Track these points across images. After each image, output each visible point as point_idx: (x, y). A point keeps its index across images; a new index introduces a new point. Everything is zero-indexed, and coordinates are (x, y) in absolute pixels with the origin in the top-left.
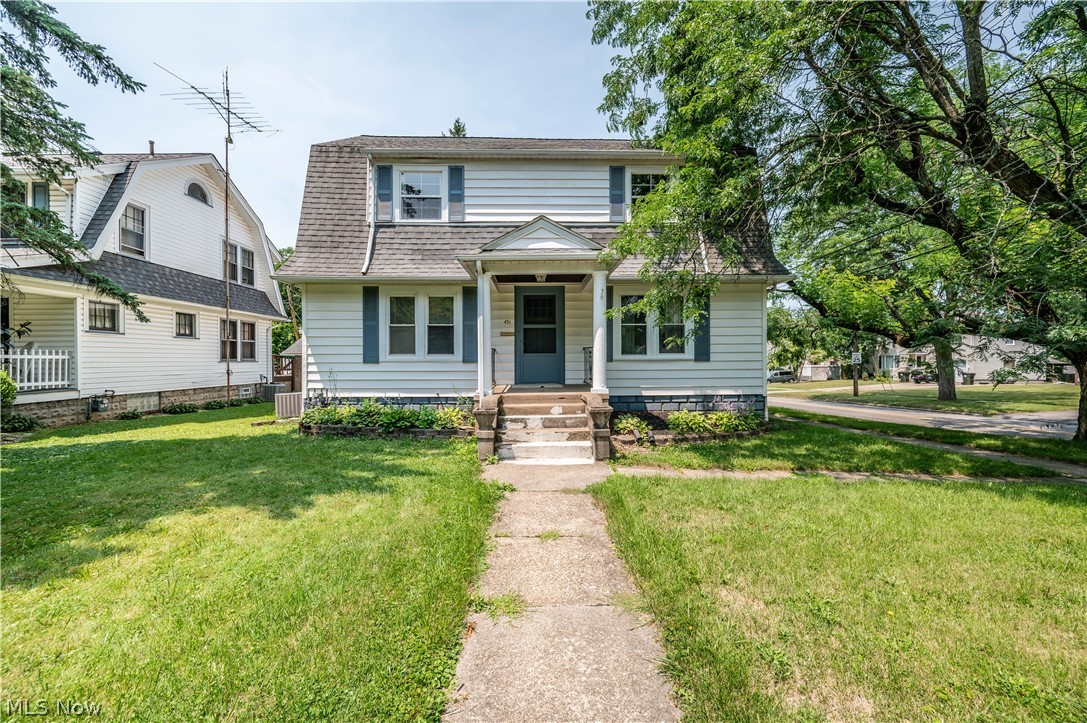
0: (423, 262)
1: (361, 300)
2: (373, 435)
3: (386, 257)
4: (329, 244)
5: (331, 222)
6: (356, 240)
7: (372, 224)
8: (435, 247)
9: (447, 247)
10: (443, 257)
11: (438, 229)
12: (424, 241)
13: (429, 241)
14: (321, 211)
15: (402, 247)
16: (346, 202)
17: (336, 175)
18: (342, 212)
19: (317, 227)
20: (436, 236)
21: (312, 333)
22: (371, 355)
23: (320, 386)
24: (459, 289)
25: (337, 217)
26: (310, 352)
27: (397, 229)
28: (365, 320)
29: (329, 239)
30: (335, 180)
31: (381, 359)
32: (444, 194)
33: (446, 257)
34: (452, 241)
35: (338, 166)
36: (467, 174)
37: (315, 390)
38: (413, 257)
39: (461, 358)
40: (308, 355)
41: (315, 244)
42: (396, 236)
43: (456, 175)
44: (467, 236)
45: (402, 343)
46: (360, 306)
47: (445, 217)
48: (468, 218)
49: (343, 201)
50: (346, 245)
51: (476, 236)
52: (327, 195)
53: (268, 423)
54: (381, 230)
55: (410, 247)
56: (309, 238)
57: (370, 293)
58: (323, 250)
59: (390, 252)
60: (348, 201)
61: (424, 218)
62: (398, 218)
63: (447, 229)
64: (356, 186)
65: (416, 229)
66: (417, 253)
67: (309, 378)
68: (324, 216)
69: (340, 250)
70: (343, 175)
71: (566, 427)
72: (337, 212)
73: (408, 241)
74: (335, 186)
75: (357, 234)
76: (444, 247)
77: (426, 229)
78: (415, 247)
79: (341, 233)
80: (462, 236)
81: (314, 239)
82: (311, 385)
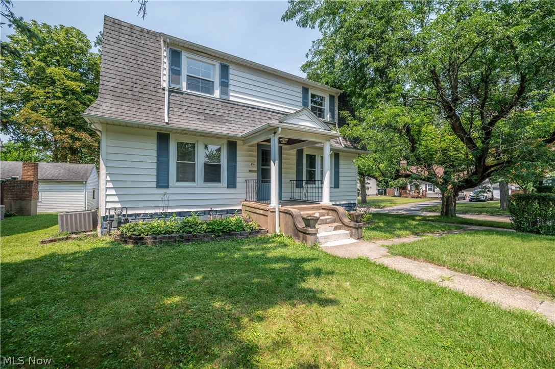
0: (206, 121)
1: (155, 142)
2: (206, 239)
3: (179, 114)
4: (130, 96)
5: (130, 80)
6: (153, 97)
7: (167, 88)
8: (212, 113)
9: (220, 114)
10: (218, 120)
11: (213, 101)
12: (204, 108)
13: (207, 108)
14: (120, 69)
15: (189, 109)
16: (141, 67)
17: (130, 45)
18: (139, 74)
19: (118, 81)
20: (212, 106)
21: (111, 164)
22: (162, 182)
23: (119, 205)
24: (225, 142)
25: (135, 77)
26: (108, 179)
27: (184, 96)
28: (158, 157)
29: (130, 92)
30: (130, 49)
31: (171, 184)
32: (217, 80)
33: (220, 121)
34: (222, 111)
35: (131, 38)
36: (231, 71)
37: (115, 209)
38: (199, 117)
39: (226, 185)
40: (107, 181)
41: (117, 94)
42: (184, 100)
43: (224, 70)
44: (231, 109)
45: (186, 174)
46: (155, 147)
47: (217, 94)
48: (231, 98)
49: (139, 66)
50: (146, 100)
51: (237, 110)
52: (124, 59)
53: (63, 239)
54: (172, 94)
55: (195, 110)
56: (111, 89)
57: (163, 138)
58: (125, 100)
59: (182, 111)
60: (143, 68)
61: (202, 92)
62: (184, 88)
63: (218, 102)
64: (148, 58)
65: (198, 98)
66: (200, 114)
67: (107, 200)
68: (123, 74)
69: (141, 103)
70: (136, 47)
71: (327, 223)
72: (135, 73)
73: (193, 106)
74: (130, 53)
75: (154, 93)
76: (218, 114)
77: (205, 100)
78: (198, 110)
79: (141, 90)
80: (229, 109)
81: (115, 89)
82: (109, 206)
